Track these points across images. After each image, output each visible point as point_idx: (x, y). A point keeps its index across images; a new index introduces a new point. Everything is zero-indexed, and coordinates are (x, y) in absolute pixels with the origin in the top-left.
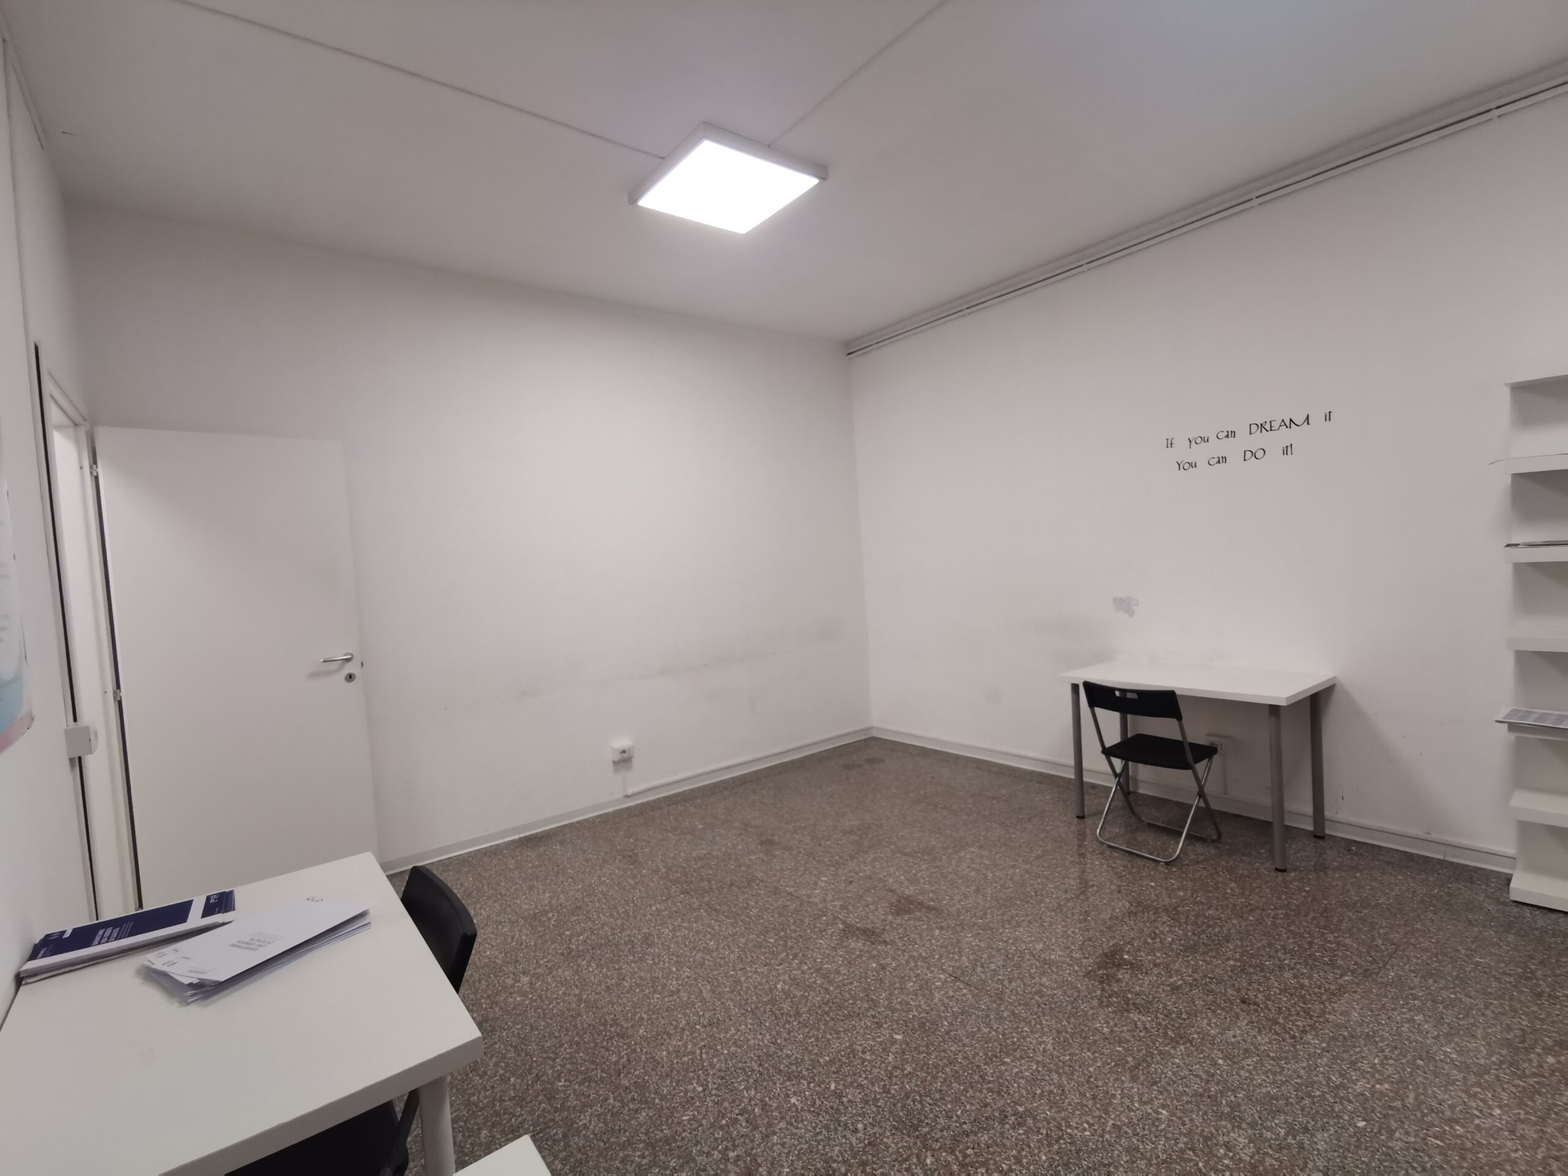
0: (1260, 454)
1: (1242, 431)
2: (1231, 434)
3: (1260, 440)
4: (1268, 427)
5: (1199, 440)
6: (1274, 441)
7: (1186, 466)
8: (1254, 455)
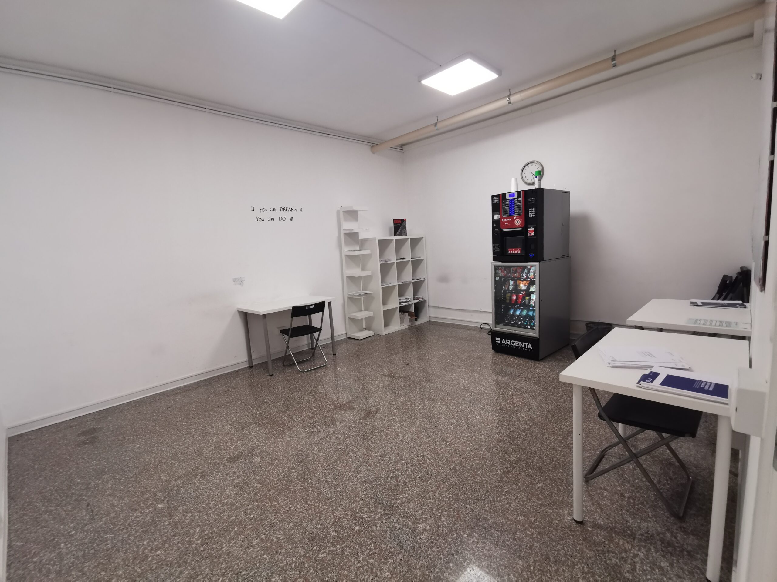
0: (284, 219)
1: (278, 209)
2: (274, 210)
3: (283, 214)
4: (285, 209)
5: (264, 210)
6: (288, 215)
7: (260, 220)
8: (282, 219)
